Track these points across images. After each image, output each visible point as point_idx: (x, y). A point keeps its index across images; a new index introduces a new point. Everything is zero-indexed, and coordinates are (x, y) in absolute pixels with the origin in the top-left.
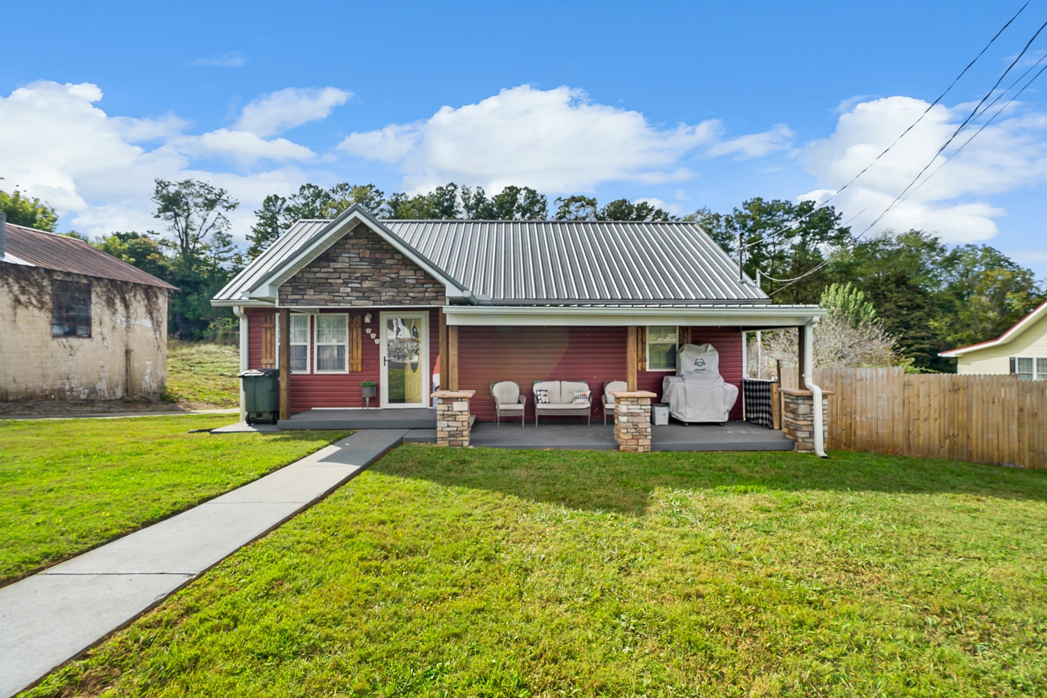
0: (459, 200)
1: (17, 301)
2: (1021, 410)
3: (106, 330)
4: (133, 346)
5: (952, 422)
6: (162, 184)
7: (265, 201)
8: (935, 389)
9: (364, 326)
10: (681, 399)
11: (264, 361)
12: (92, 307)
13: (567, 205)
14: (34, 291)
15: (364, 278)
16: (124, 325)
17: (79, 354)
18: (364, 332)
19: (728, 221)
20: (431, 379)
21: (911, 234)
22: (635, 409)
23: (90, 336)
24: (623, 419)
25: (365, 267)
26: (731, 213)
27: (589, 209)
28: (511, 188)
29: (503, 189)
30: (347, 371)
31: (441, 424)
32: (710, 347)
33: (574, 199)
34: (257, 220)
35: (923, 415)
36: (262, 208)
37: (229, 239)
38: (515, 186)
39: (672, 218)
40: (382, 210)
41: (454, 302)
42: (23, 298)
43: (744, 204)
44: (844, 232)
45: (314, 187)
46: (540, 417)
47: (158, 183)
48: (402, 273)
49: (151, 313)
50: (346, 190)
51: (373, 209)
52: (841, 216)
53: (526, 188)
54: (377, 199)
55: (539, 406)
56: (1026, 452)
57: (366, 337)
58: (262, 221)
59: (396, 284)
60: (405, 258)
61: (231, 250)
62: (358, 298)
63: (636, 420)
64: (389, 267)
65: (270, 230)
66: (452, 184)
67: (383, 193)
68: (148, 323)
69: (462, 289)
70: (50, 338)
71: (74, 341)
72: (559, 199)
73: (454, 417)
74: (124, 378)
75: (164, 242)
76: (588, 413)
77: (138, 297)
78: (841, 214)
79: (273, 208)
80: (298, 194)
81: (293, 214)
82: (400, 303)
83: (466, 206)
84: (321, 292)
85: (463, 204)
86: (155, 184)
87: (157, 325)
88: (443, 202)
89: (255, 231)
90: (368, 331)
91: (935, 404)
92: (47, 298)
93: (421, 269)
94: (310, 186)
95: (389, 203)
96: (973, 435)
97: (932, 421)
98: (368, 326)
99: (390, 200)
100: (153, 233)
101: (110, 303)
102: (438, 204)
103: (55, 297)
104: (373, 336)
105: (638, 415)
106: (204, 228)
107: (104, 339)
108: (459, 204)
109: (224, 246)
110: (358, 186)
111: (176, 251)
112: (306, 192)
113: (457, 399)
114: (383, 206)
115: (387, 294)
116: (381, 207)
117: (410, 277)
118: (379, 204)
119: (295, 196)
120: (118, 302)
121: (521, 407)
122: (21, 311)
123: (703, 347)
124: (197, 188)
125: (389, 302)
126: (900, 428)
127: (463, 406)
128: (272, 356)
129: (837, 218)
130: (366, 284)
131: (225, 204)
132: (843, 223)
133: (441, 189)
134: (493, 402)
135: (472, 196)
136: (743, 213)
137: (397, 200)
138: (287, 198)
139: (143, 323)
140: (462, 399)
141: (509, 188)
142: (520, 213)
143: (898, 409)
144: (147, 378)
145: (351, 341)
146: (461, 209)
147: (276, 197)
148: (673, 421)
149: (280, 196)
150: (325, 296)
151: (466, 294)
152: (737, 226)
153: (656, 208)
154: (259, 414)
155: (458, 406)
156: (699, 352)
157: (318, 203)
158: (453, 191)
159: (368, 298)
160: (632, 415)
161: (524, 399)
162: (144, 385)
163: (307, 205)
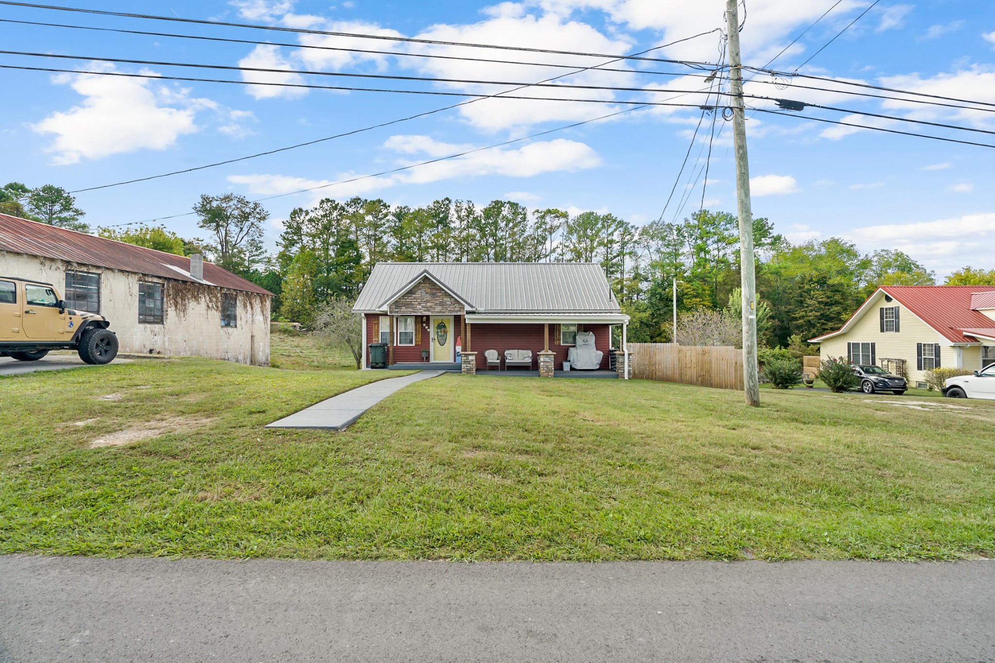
0: (452, 211)
1: (208, 306)
2: (736, 363)
3: (243, 322)
4: (255, 333)
5: (702, 369)
6: (206, 200)
7: (292, 214)
8: (694, 353)
9: (422, 322)
10: (575, 358)
11: (374, 339)
12: (237, 309)
13: (543, 217)
14: (214, 299)
15: (428, 301)
16: (251, 320)
17: (232, 337)
18: (422, 326)
19: (679, 230)
20: (455, 349)
21: (831, 242)
22: (547, 359)
23: (236, 327)
24: (542, 364)
25: (428, 297)
26: (682, 223)
27: (562, 220)
28: (497, 202)
29: (490, 203)
30: (414, 345)
31: (463, 366)
32: (591, 333)
33: (549, 212)
34: (284, 229)
35: (688, 366)
36: (288, 219)
37: (261, 244)
38: (500, 199)
39: (633, 227)
40: (388, 221)
41: (468, 313)
42: (210, 305)
43: (693, 215)
44: (778, 239)
45: (331, 201)
46: (508, 366)
47: (204, 199)
48: (445, 299)
49: (263, 312)
50: (359, 204)
51: (381, 219)
52: (774, 226)
53: (509, 202)
54: (385, 211)
55: (507, 361)
56: (739, 383)
57: (423, 328)
58: (289, 230)
59: (442, 304)
60: (446, 292)
61: (260, 254)
62: (425, 311)
63: (547, 364)
64: (439, 296)
65: (295, 238)
66: (447, 199)
67: (389, 206)
68: (261, 318)
69: (472, 307)
70: (220, 328)
71: (230, 330)
72: (537, 211)
73: (469, 363)
74: (250, 353)
75: (208, 248)
76: (531, 365)
77: (257, 302)
78: (773, 224)
79: (298, 219)
80: (318, 207)
81: (314, 224)
82: (444, 312)
83: (459, 217)
84: (408, 308)
85: (456, 216)
86: (200, 200)
87: (265, 318)
88: (439, 214)
89: (284, 239)
90: (424, 325)
91: (694, 360)
92: (219, 304)
93: (453, 297)
94: (328, 200)
95: (394, 215)
96: (713, 375)
97: (693, 368)
98: (425, 322)
99: (394, 212)
100: (198, 240)
101: (245, 306)
102: (436, 216)
103: (223, 303)
104: (427, 327)
105: (548, 362)
106: (241, 236)
107: (242, 328)
108: (453, 215)
109: (256, 250)
110: (368, 201)
111: (216, 255)
112: (325, 205)
113: (470, 355)
114: (390, 217)
115: (438, 308)
116: (387, 218)
117: (447, 300)
118: (386, 215)
119: (316, 209)
120: (248, 304)
121: (499, 361)
122: (210, 312)
123: (587, 333)
124: (235, 202)
125: (439, 312)
126: (677, 372)
127: (473, 358)
128: (378, 337)
129: (770, 228)
130: (429, 304)
131: (258, 216)
132: (775, 233)
133: (438, 202)
134: (485, 359)
135: (464, 208)
136: (692, 224)
137: (401, 211)
138: (309, 211)
139: (259, 318)
140: (472, 355)
141: (494, 202)
142: (505, 223)
143: (676, 362)
144: (261, 353)
145: (416, 330)
146: (454, 219)
147: (301, 210)
148: (572, 369)
149: (304, 209)
150: (410, 310)
151: (474, 309)
152: (686, 235)
153: (618, 220)
154: (377, 364)
155: (471, 358)
156: (585, 335)
157: (335, 214)
158: (447, 205)
159: (429, 311)
160: (546, 362)
161: (500, 358)
162: (260, 359)
163: (325, 216)
